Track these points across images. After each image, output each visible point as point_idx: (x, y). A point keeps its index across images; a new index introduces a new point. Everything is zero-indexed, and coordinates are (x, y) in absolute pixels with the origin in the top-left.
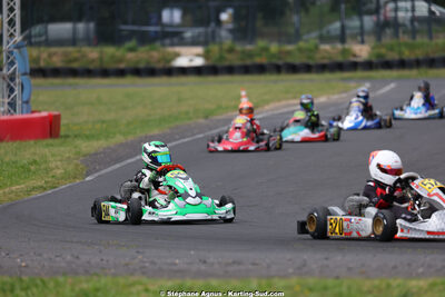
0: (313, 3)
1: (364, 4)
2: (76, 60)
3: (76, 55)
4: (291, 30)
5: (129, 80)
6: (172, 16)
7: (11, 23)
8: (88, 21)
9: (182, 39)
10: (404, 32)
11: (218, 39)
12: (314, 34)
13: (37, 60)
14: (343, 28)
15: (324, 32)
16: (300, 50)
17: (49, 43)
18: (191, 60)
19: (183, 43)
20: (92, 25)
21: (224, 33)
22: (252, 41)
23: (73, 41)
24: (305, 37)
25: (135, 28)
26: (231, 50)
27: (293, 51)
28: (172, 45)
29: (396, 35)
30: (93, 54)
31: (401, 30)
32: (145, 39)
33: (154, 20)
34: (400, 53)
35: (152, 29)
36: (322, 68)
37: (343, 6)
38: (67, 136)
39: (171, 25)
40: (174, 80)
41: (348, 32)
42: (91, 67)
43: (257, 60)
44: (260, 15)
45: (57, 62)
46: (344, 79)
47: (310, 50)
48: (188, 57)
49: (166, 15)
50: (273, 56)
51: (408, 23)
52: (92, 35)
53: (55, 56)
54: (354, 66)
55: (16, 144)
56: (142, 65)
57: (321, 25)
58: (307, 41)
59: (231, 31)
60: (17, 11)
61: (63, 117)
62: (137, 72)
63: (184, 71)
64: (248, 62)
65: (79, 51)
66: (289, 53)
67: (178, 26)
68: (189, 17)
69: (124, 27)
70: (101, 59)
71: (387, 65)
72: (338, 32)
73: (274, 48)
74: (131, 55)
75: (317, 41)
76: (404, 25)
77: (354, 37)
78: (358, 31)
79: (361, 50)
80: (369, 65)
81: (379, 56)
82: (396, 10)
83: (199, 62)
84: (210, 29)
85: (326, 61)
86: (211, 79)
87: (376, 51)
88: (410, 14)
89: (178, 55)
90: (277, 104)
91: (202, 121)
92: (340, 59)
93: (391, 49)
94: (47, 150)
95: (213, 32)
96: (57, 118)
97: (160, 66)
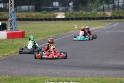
0: (95, 1)
1: (110, 1)
2: (29, 16)
3: (29, 15)
4: (89, 8)
5: (44, 22)
6: (56, 4)
7: (11, 6)
8: (33, 5)
9: (59, 10)
10: (121, 9)
11: (69, 11)
12: (96, 9)
13: (18, 16)
14: (104, 7)
15: (98, 9)
16: (92, 14)
17: (22, 11)
18: (61, 16)
19: (59, 11)
20: (34, 6)
21: (70, 9)
22: (78, 11)
23: (29, 11)
24: (93, 10)
25: (46, 7)
26: (72, 14)
27: (90, 14)
28: (56, 12)
29: (118, 9)
30: (34, 15)
31: (120, 8)
32: (48, 10)
33: (51, 5)
34: (120, 15)
35: (50, 7)
36: (98, 19)
37: (104, 1)
39: (56, 7)
40: (56, 22)
41: (105, 9)
42: (33, 18)
43: (80, 16)
44: (80, 4)
45: (24, 17)
46: (104, 22)
47: (94, 14)
48: (61, 15)
49: (54, 4)
50: (84, 15)
51: (122, 6)
52: (34, 9)
53: (24, 15)
54: (107, 18)
55: (13, 39)
56: (48, 18)
57: (97, 7)
58: (94, 11)
59: (72, 8)
60: (13, 2)
61: (26, 32)
62: (46, 20)
63: (59, 19)
64: (77, 17)
65: (30, 14)
66: (88, 14)
67: (58, 7)
68: (61, 4)
69: (42, 7)
70: (36, 16)
71: (116, 18)
72: (102, 9)
73: (84, 13)
74: (44, 15)
75: (97, 11)
76: (121, 7)
77: (107, 10)
78: (108, 8)
79: (109, 14)
80: (111, 18)
81: (114, 15)
82: (118, 2)
83: (63, 17)
84: (66, 8)
85: (99, 17)
86: (67, 22)
87: (113, 14)
88: (122, 4)
89: (58, 15)
91: (64, 33)
92: (103, 16)
93: (117, 13)
94: (21, 41)
96: (24, 32)
97: (53, 18)
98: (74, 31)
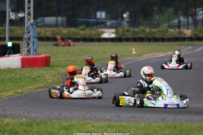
0: (166, 10)
1: (189, 11)
2: (57, 33)
3: (57, 31)
4: (156, 22)
5: (81, 43)
6: (101, 15)
7: (29, 14)
8: (63, 16)
9: (106, 25)
11: (122, 26)
12: (165, 25)
13: (39, 33)
14: (179, 21)
15: (171, 23)
16: (159, 31)
17: (45, 26)
18: (110, 35)
19: (106, 27)
20: (64, 18)
21: (125, 23)
22: (137, 27)
23: (56, 25)
24: (162, 26)
25: (84, 20)
26: (128, 31)
27: (156, 32)
28: (101, 28)
32: (89, 25)
33: (93, 17)
35: (92, 20)
36: (170, 40)
37: (179, 12)
38: (53, 66)
39: (101, 19)
40: (102, 44)
41: (181, 24)
42: (64, 37)
43: (140, 35)
44: (141, 15)
45: (49, 34)
46: (179, 45)
47: (164, 31)
48: (108, 34)
49: (98, 14)
50: (147, 34)
52: (65, 23)
53: (48, 32)
54: (184, 39)
55: (30, 69)
56: (87, 37)
57: (169, 20)
59: (128, 22)
60: (32, 9)
61: (51, 58)
62: (85, 40)
63: (106, 40)
64: (136, 36)
65: (58, 30)
66: (154, 33)
67: (104, 19)
68: (109, 16)
69: (79, 19)
70: (69, 33)
71: (199, 39)
72: (177, 24)
73: (148, 30)
74: (82, 32)
75: (168, 28)
77: (184, 26)
78: (186, 23)
79: (187, 32)
80: (191, 39)
81: (195, 35)
83: (113, 36)
84: (118, 21)
85: (171, 37)
86: (119, 43)
87: (194, 32)
89: (104, 32)
90: (149, 55)
92: (178, 36)
93: (201, 32)
94: (44, 72)
95: (120, 23)
96: (49, 57)
97: (96, 37)
98: (132, 58)
